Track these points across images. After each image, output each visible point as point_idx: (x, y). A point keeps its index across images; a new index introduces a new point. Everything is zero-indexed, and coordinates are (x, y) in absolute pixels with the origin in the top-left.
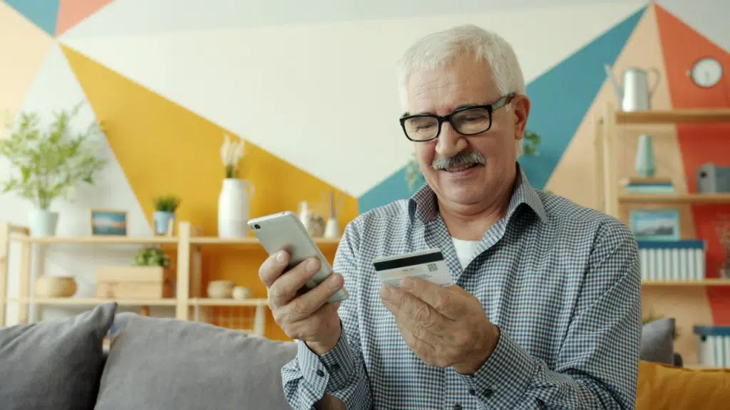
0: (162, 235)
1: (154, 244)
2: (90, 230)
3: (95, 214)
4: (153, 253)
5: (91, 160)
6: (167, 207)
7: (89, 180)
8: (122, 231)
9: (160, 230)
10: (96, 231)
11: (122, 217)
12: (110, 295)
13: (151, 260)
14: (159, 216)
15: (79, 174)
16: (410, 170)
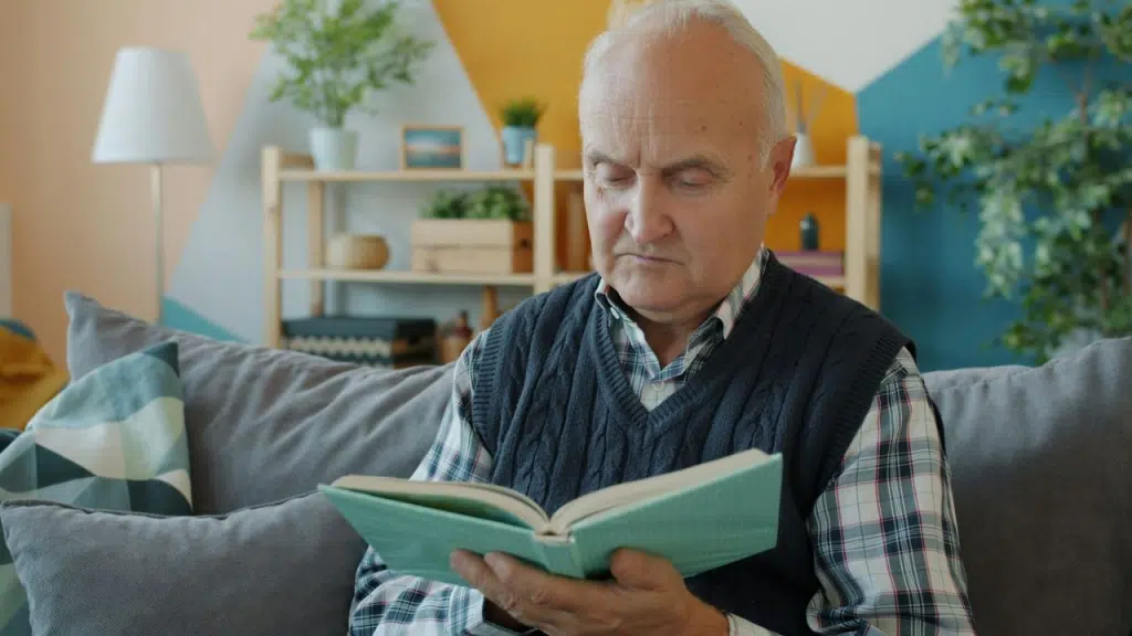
0: (516, 166)
1: (503, 182)
2: (401, 161)
3: (409, 133)
4: (499, 197)
5: (409, 42)
6: (523, 118)
7: (403, 77)
8: (453, 161)
9: (512, 158)
10: (412, 162)
11: (454, 137)
12: (434, 269)
13: (497, 209)
14: (510, 134)
15: (388, 67)
16: (948, 40)
